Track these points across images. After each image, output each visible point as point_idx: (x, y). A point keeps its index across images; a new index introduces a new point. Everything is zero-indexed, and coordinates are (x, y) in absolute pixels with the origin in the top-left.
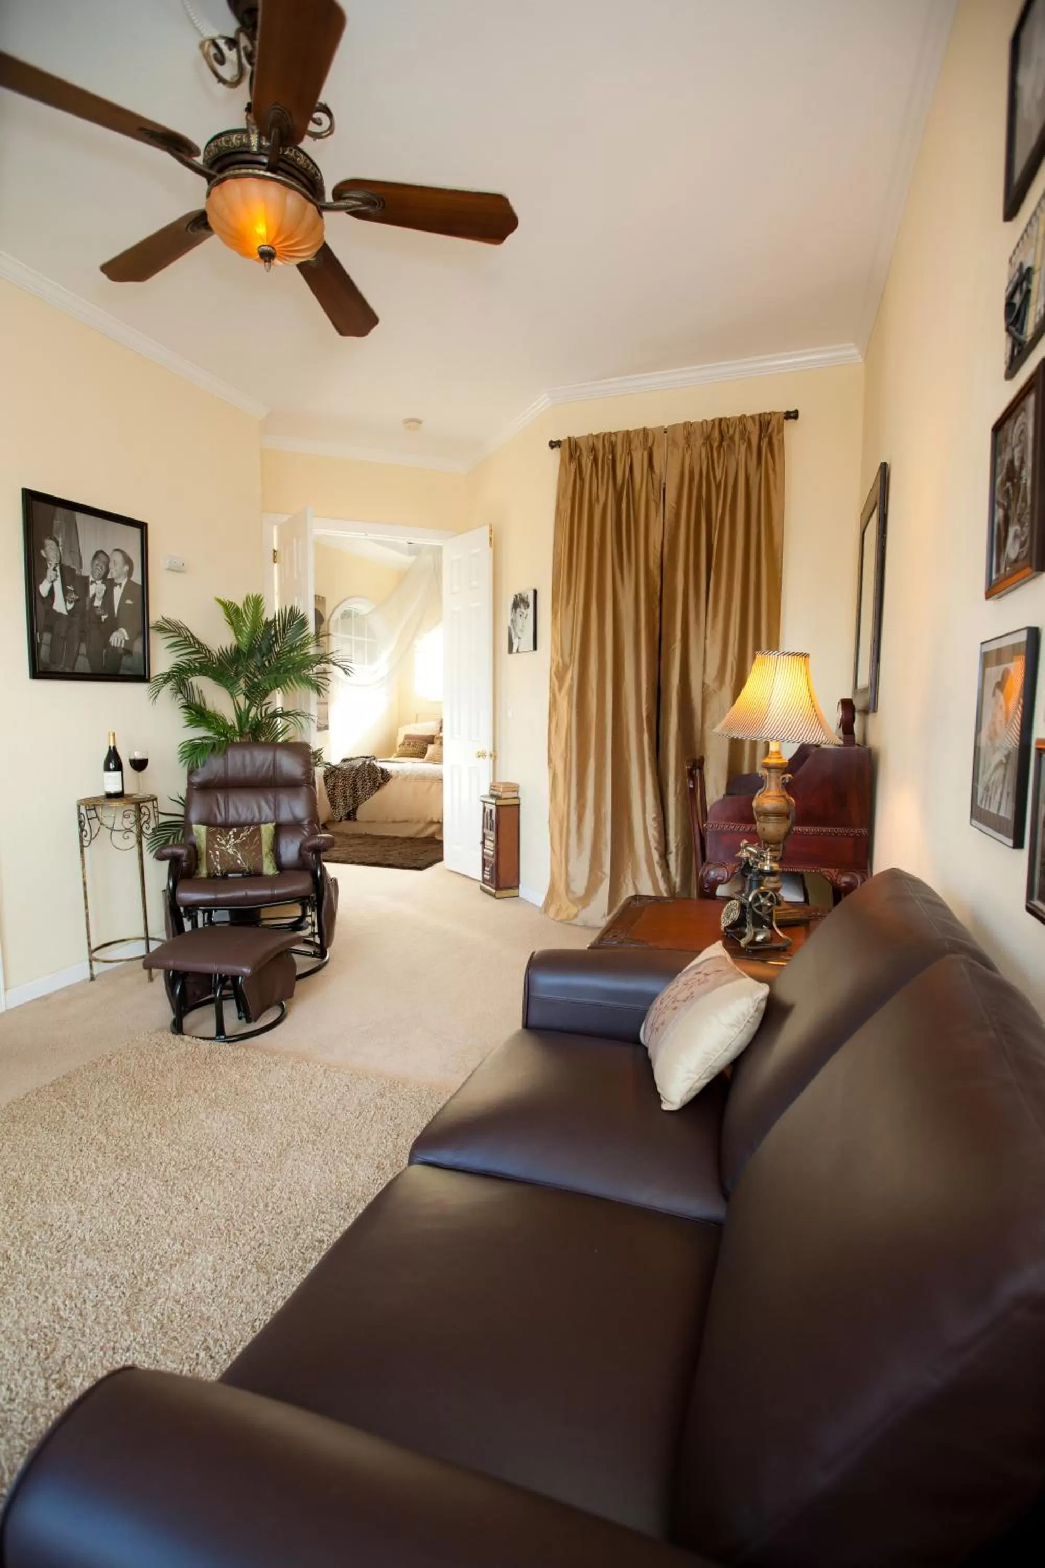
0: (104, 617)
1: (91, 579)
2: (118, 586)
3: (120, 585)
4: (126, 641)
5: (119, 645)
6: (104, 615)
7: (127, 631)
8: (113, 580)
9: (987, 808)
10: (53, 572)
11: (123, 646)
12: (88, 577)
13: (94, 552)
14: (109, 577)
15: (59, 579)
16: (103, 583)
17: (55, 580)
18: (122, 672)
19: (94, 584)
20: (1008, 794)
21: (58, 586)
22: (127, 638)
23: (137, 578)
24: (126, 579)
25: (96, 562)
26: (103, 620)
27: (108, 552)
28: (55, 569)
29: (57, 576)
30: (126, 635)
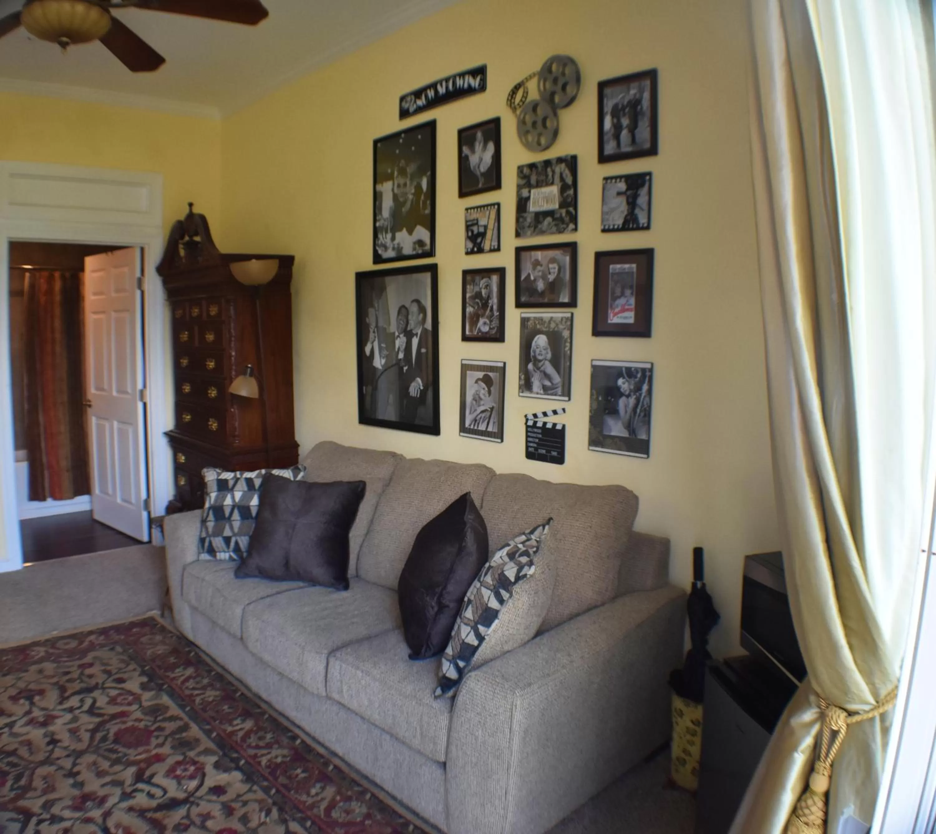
0: (405, 368)
1: (397, 334)
2: (415, 337)
3: (417, 334)
4: (421, 390)
5: (415, 395)
6: (405, 366)
7: (422, 382)
8: (411, 330)
9: (476, 428)
10: (373, 334)
11: (418, 396)
12: (394, 333)
13: (397, 309)
14: (409, 329)
15: (377, 339)
16: (404, 336)
17: (374, 340)
18: (417, 422)
19: (399, 339)
20: (494, 423)
21: (376, 344)
22: (422, 388)
23: (429, 325)
24: (421, 327)
25: (400, 317)
26: (405, 371)
27: (407, 305)
28: (374, 332)
29: (375, 337)
30: (421, 384)
